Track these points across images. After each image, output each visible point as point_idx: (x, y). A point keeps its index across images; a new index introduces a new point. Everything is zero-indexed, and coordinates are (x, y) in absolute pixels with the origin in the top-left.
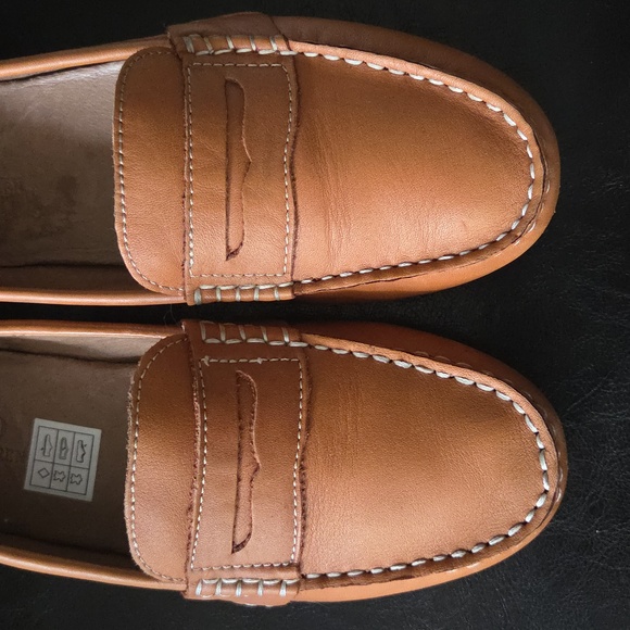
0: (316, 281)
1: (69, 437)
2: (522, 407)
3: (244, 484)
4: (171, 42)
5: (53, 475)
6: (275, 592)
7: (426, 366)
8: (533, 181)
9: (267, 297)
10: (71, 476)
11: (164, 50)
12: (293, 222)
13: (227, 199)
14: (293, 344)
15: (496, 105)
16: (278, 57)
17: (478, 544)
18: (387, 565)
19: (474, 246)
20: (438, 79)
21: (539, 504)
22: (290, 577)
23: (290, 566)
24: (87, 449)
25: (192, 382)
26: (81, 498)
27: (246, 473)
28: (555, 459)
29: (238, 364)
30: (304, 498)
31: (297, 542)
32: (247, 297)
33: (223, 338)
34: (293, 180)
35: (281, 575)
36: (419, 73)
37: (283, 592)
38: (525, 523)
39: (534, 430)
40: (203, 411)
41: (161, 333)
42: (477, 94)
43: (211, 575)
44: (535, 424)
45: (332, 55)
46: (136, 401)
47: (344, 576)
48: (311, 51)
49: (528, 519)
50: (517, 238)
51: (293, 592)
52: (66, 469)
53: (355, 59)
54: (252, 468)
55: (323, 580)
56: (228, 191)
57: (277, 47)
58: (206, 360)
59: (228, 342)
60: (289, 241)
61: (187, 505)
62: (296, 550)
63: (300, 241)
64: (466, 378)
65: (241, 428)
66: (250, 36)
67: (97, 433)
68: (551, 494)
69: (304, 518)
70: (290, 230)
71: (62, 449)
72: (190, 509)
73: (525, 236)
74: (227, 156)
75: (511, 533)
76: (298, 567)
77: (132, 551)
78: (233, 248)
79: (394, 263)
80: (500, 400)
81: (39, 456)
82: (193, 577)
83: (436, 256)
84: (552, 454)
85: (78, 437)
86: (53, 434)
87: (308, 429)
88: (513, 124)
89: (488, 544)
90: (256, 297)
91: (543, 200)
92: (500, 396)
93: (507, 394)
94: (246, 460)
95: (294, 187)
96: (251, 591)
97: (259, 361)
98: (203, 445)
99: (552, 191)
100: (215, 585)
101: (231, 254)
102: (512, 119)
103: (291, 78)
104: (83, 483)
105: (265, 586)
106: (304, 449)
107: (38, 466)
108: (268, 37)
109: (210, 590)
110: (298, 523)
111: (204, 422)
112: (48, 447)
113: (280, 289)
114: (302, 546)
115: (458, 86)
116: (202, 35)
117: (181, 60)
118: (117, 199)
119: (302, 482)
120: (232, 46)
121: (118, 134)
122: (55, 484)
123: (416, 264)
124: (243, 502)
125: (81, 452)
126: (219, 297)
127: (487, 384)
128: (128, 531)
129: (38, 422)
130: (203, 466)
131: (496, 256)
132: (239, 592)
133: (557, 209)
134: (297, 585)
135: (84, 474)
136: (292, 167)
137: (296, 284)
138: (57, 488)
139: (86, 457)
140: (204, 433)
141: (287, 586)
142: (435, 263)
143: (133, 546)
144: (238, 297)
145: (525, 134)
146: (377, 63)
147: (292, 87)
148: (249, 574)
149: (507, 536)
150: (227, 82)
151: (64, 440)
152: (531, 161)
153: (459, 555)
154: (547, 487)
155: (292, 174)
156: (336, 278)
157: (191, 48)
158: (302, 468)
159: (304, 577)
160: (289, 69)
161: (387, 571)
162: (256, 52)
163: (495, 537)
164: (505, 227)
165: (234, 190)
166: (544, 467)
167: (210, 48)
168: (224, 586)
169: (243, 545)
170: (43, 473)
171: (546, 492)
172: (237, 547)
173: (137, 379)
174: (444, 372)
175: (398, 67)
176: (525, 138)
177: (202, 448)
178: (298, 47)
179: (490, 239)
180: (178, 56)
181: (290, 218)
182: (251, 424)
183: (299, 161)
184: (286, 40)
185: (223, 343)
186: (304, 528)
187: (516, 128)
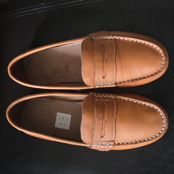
0: (120, 83)
1: (64, 116)
2: (159, 110)
3: (104, 124)
4: (90, 38)
5: (61, 124)
6: (109, 146)
7: (140, 102)
8: (163, 60)
9: (110, 86)
10: (65, 124)
11: (89, 39)
12: (116, 71)
13: (103, 67)
14: (113, 97)
15: (155, 46)
16: (111, 39)
17: (150, 138)
18: (132, 141)
19: (152, 74)
20: (143, 42)
21: (163, 129)
22: (112, 143)
23: (112, 141)
24: (68, 119)
25: (94, 104)
26: (67, 129)
27: (104, 122)
28: (166, 120)
29: (102, 101)
30: (115, 127)
31: (114, 136)
32: (106, 86)
33: (99, 96)
34: (116, 62)
35: (111, 143)
36: (139, 41)
37: (111, 146)
38: (160, 133)
39: (162, 115)
40: (96, 110)
41: (87, 95)
42: (151, 44)
43: (96, 143)
44: (162, 114)
45: (122, 38)
46: (83, 107)
47: (123, 143)
48: (117, 38)
49: (161, 132)
50: (161, 72)
51: (113, 147)
52: (64, 123)
53: (126, 39)
54: (105, 121)
55: (119, 144)
56: (103, 65)
57: (111, 37)
58: (96, 100)
59: (100, 97)
60: (115, 74)
61: (92, 128)
62: (113, 138)
63: (117, 74)
64: (148, 104)
65: (103, 113)
66: (106, 36)
67: (70, 115)
68: (165, 127)
69: (115, 132)
70: (115, 72)
71: (63, 119)
72: (93, 129)
73: (162, 71)
74: (103, 58)
75: (157, 135)
76: (114, 141)
77: (81, 137)
78: (104, 76)
79: (136, 78)
80: (155, 109)
81: (58, 120)
82: (93, 143)
83: (144, 76)
84: (166, 119)
85: (66, 116)
86: (61, 116)
87: (116, 114)
88: (158, 50)
89: (152, 138)
90: (108, 86)
91: (165, 64)
92: (155, 108)
93: (156, 107)
94: (104, 120)
95: (116, 64)
96: (104, 146)
97: (107, 100)
98: (96, 116)
99: (167, 62)
100: (97, 145)
101: (103, 77)
102: (158, 49)
103: (114, 43)
104: (67, 126)
105: (107, 145)
106: (116, 118)
107: (58, 122)
108: (109, 36)
109: (96, 146)
110: (114, 133)
111: (96, 112)
112: (60, 118)
113: (113, 84)
114: (115, 137)
115: (147, 43)
116: (96, 36)
117: (92, 41)
118: (82, 67)
119: (115, 124)
120: (102, 38)
121: (82, 55)
122: (61, 126)
123: (141, 78)
124: (103, 128)
125: (67, 119)
126: (101, 87)
127: (152, 105)
128: (81, 133)
129: (58, 113)
130: (96, 120)
131: (157, 76)
132: (102, 146)
133: (168, 66)
134: (114, 145)
135: (67, 124)
136: (115, 60)
137: (116, 83)
138: (62, 127)
139: (68, 121)
140: (96, 114)
141: (112, 145)
142: (144, 78)
143: (82, 136)
144: (105, 86)
145: (161, 51)
146: (131, 39)
147: (114, 45)
148: (104, 143)
149: (156, 136)
150: (101, 44)
151: (63, 117)
152: (163, 57)
153: (147, 140)
154: (164, 126)
155: (115, 61)
156: (124, 82)
157: (94, 38)
158: (115, 121)
159: (115, 144)
160: (113, 41)
161: (132, 142)
162: (107, 38)
163: (154, 136)
164: (158, 70)
165: (104, 65)
166: (164, 122)
167: (98, 38)
168: (99, 145)
169: (103, 137)
170: (59, 124)
171: (164, 127)
172: (102, 137)
173: (83, 103)
174: (143, 103)
175: (135, 40)
176: (161, 52)
177: (96, 117)
178: (115, 37)
179: (155, 72)
180: (92, 40)
181: (115, 70)
182: (105, 112)
183: (117, 59)
184: (113, 36)
185: (99, 97)
186: (115, 133)
187: (159, 50)
